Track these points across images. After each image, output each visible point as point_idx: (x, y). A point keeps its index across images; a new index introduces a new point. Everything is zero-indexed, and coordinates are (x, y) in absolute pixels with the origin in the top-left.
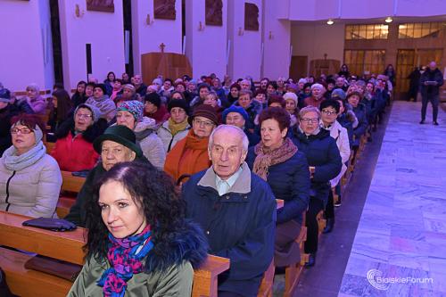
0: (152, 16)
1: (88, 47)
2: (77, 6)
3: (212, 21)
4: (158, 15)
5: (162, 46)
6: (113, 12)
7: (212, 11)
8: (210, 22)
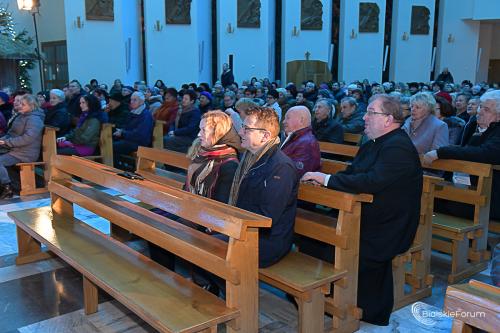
0: (299, 28)
1: (231, 57)
2: (230, 25)
3: (366, 28)
4: (304, 27)
5: (308, 55)
6: (259, 27)
7: (366, 18)
8: (364, 29)
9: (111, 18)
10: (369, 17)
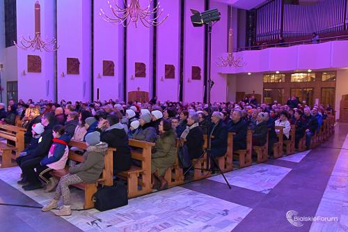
0: (134, 76)
1: (98, 89)
2: (99, 74)
5: (139, 89)
6: (114, 76)
7: (168, 72)
8: (167, 77)
9: (40, 71)
10: (170, 71)
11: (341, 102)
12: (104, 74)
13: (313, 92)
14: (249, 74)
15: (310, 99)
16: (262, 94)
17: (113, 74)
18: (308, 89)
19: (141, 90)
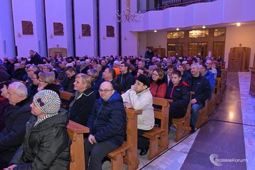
0: (53, 34)
5: (58, 45)
7: (85, 30)
8: (84, 35)
10: (86, 30)
11: (230, 53)
12: (24, 33)
13: (206, 46)
14: (155, 31)
15: (204, 52)
16: (166, 48)
17: (32, 33)
18: (203, 44)
19: (59, 47)
